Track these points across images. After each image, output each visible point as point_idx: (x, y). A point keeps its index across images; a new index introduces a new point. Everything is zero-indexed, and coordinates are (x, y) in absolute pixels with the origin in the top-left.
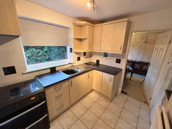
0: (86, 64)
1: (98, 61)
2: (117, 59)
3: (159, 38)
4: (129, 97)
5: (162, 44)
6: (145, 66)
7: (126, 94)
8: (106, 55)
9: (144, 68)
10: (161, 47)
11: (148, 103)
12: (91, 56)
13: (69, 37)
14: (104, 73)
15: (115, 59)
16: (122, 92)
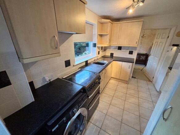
0: (102, 57)
1: (112, 54)
2: (130, 51)
3: (158, 34)
4: (138, 80)
5: (161, 38)
6: (142, 56)
7: (135, 78)
8: (120, 48)
9: (141, 59)
10: (159, 40)
11: (151, 81)
12: (105, 50)
13: (93, 33)
14: (123, 63)
15: (128, 51)
16: (132, 77)
